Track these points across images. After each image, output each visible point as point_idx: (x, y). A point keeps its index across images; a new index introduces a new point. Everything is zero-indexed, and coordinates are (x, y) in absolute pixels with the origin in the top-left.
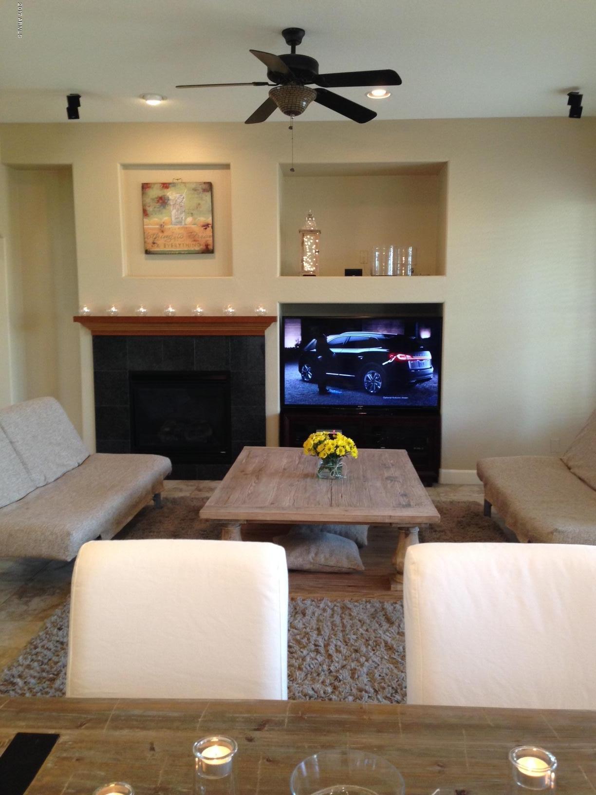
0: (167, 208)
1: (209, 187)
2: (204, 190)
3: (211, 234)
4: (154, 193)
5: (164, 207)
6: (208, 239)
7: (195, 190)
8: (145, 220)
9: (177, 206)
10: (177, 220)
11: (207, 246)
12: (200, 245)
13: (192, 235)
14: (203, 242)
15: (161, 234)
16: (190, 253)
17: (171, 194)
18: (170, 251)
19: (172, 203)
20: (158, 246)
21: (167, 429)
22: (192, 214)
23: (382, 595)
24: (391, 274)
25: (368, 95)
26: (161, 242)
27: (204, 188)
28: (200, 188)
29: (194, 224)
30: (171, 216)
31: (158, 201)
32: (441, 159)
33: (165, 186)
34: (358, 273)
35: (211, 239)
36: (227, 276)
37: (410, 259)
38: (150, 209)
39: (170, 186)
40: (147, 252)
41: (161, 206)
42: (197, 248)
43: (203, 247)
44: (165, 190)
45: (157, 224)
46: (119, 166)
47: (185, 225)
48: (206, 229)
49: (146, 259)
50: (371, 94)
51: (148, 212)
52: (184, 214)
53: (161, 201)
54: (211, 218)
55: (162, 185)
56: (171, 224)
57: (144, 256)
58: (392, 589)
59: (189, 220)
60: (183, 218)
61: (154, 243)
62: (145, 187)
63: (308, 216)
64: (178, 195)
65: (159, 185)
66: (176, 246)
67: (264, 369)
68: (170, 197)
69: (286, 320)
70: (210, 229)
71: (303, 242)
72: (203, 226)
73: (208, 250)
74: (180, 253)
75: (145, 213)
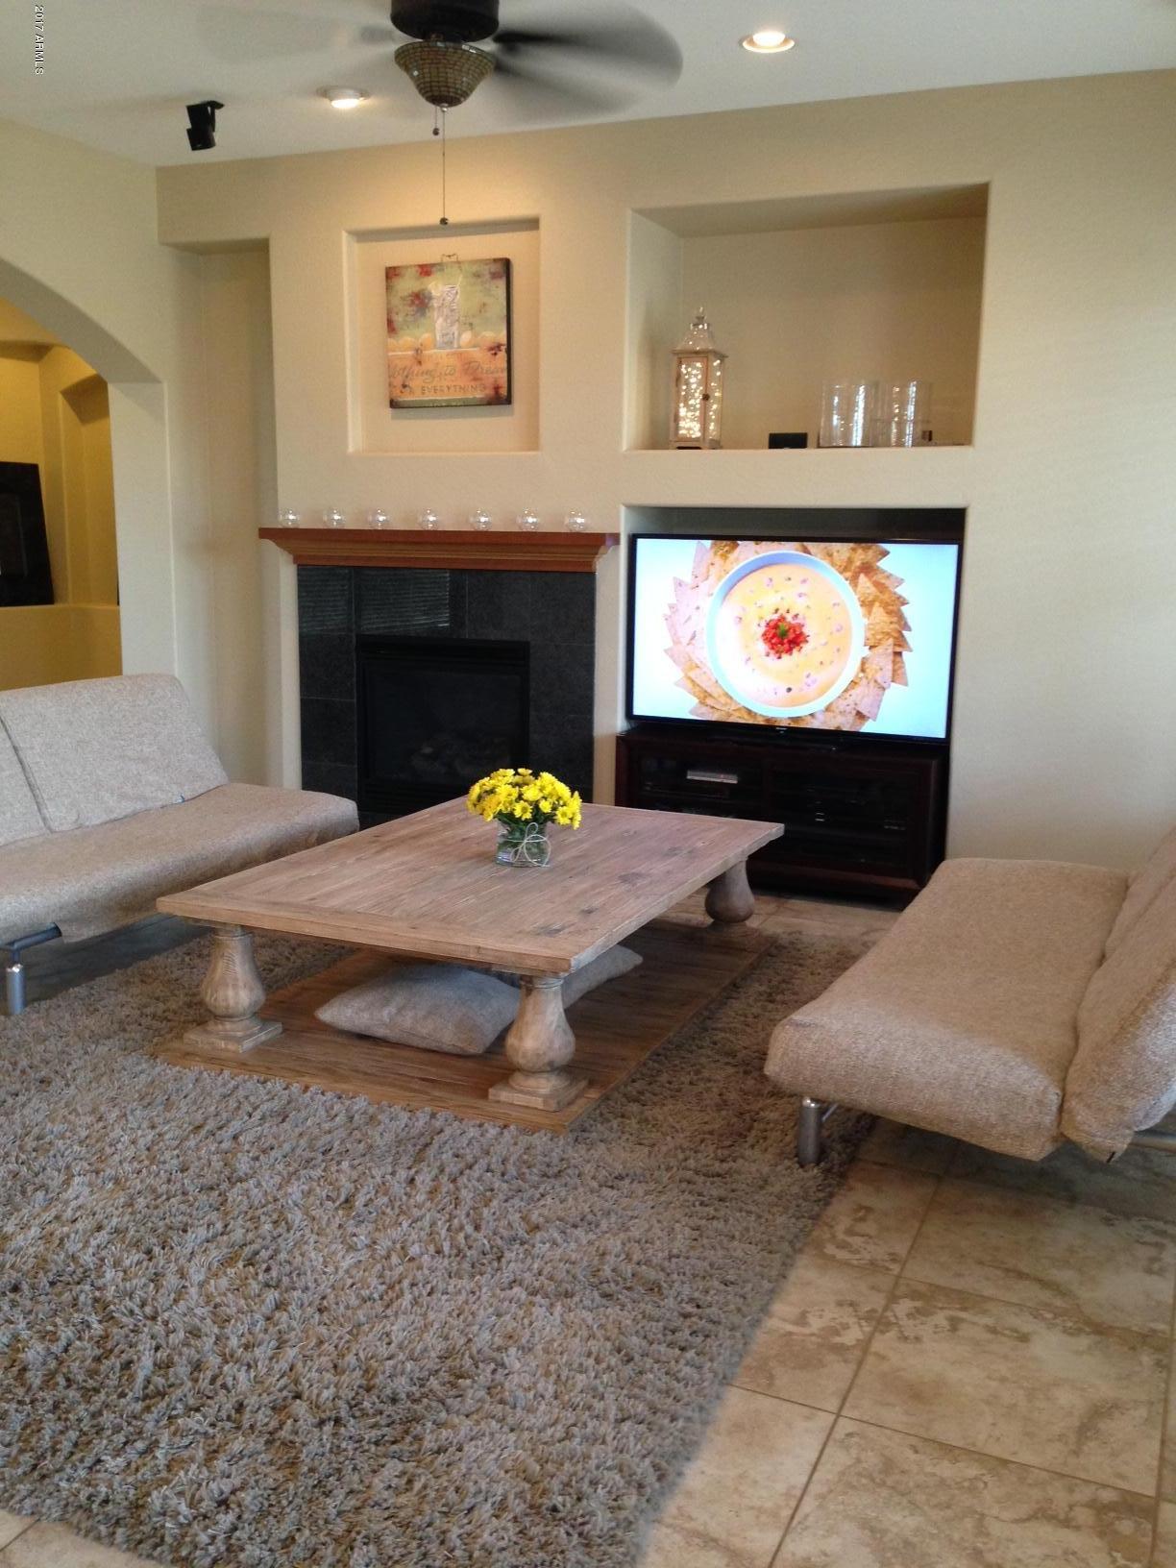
0: (428, 314)
1: (505, 268)
2: (494, 276)
3: (505, 365)
4: (407, 285)
5: (423, 314)
6: (496, 375)
7: (477, 275)
8: (391, 341)
9: (446, 311)
10: (446, 339)
11: (497, 389)
12: (485, 388)
13: (470, 369)
14: (489, 381)
15: (416, 368)
16: (467, 404)
17: (437, 287)
18: (431, 401)
19: (435, 305)
20: (412, 392)
21: (427, 750)
22: (471, 324)
23: (465, 1106)
24: (859, 444)
25: (745, 44)
26: (416, 383)
27: (493, 270)
28: (486, 270)
29: (474, 346)
30: (433, 330)
31: (413, 303)
32: (970, 178)
33: (426, 270)
34: (797, 441)
35: (505, 374)
36: (530, 450)
37: (911, 409)
38: (398, 319)
39: (434, 269)
40: (394, 404)
41: (417, 312)
42: (479, 395)
43: (490, 392)
44: (426, 279)
45: (409, 349)
46: (344, 235)
47: (459, 347)
48: (495, 354)
49: (394, 418)
50: (752, 42)
51: (396, 325)
52: (457, 324)
53: (417, 302)
54: (505, 332)
55: (420, 270)
56: (435, 347)
57: (389, 411)
58: (490, 1097)
59: (467, 336)
60: (456, 334)
61: (404, 386)
62: (391, 273)
63: (696, 321)
64: (447, 288)
65: (414, 270)
66: (442, 391)
67: (592, 641)
68: (434, 293)
69: (640, 542)
70: (503, 354)
71: (679, 376)
72: (491, 349)
73: (501, 398)
74: (449, 405)
75: (391, 327)
